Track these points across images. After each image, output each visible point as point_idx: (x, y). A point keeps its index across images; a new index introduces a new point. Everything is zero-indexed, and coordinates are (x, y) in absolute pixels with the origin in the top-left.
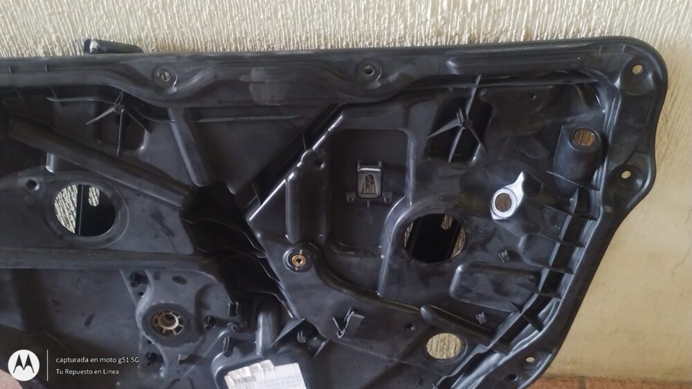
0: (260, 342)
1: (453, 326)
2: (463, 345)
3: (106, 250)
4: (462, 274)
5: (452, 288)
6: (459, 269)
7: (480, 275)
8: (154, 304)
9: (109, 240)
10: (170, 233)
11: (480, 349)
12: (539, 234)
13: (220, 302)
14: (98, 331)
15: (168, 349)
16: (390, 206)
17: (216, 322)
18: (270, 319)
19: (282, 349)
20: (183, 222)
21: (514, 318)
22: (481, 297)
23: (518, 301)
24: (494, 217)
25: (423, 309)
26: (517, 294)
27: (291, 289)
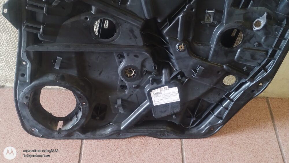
0: (164, 80)
1: (235, 72)
2: (236, 80)
3: (112, 44)
4: (240, 52)
5: (236, 57)
6: (239, 50)
7: (247, 52)
8: (126, 65)
9: (113, 40)
10: (135, 37)
11: (243, 81)
12: (270, 36)
13: (150, 65)
14: (104, 77)
15: (129, 83)
16: (216, 26)
17: (149, 73)
18: (168, 71)
19: (172, 82)
20: (141, 33)
21: (257, 69)
22: (246, 61)
23: (259, 62)
24: (254, 30)
25: (224, 66)
26: (259, 59)
27: (177, 59)
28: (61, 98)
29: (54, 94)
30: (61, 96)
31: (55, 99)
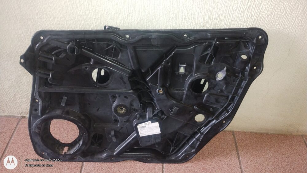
0: (148, 117)
1: (203, 112)
2: (205, 118)
3: (106, 88)
4: (207, 96)
5: (204, 101)
6: (206, 95)
7: (212, 97)
8: (118, 104)
9: (107, 85)
10: (125, 83)
11: (210, 119)
12: (229, 85)
13: (137, 104)
14: (101, 113)
15: (120, 118)
16: (187, 76)
17: (135, 110)
18: (151, 109)
19: (154, 118)
20: (129, 80)
21: (221, 110)
22: (212, 103)
23: (222, 104)
24: (217, 80)
25: (195, 107)
26: (222, 103)
27: (157, 100)
28: (70, 127)
29: (64, 124)
30: (70, 126)
31: (65, 128)
